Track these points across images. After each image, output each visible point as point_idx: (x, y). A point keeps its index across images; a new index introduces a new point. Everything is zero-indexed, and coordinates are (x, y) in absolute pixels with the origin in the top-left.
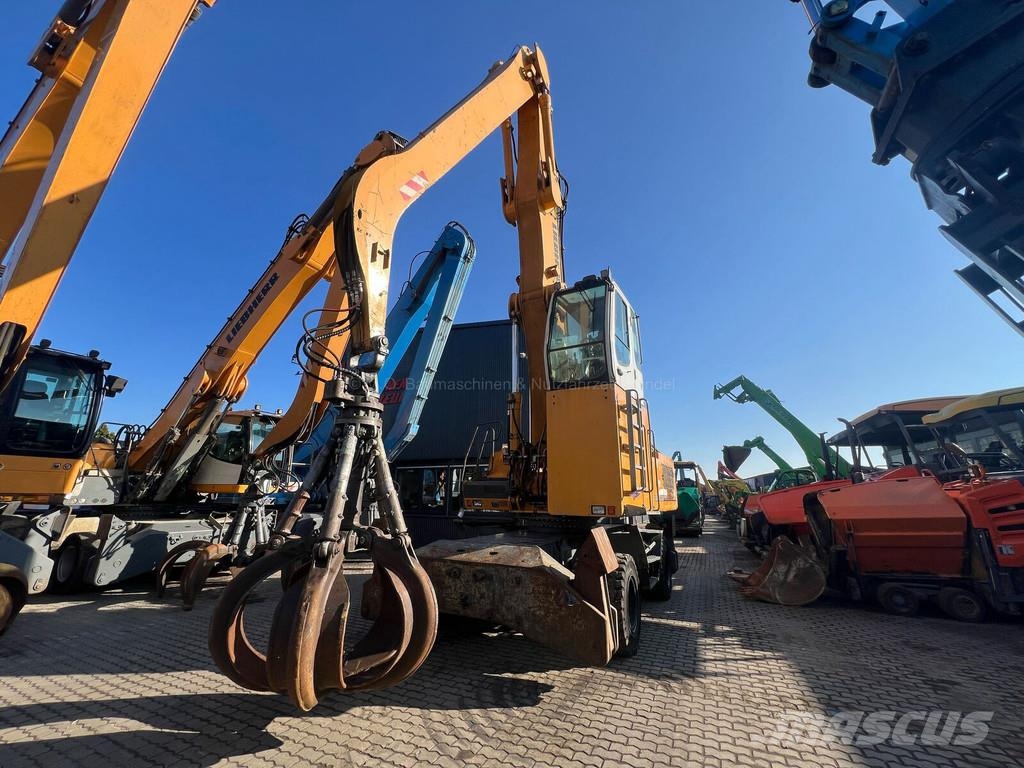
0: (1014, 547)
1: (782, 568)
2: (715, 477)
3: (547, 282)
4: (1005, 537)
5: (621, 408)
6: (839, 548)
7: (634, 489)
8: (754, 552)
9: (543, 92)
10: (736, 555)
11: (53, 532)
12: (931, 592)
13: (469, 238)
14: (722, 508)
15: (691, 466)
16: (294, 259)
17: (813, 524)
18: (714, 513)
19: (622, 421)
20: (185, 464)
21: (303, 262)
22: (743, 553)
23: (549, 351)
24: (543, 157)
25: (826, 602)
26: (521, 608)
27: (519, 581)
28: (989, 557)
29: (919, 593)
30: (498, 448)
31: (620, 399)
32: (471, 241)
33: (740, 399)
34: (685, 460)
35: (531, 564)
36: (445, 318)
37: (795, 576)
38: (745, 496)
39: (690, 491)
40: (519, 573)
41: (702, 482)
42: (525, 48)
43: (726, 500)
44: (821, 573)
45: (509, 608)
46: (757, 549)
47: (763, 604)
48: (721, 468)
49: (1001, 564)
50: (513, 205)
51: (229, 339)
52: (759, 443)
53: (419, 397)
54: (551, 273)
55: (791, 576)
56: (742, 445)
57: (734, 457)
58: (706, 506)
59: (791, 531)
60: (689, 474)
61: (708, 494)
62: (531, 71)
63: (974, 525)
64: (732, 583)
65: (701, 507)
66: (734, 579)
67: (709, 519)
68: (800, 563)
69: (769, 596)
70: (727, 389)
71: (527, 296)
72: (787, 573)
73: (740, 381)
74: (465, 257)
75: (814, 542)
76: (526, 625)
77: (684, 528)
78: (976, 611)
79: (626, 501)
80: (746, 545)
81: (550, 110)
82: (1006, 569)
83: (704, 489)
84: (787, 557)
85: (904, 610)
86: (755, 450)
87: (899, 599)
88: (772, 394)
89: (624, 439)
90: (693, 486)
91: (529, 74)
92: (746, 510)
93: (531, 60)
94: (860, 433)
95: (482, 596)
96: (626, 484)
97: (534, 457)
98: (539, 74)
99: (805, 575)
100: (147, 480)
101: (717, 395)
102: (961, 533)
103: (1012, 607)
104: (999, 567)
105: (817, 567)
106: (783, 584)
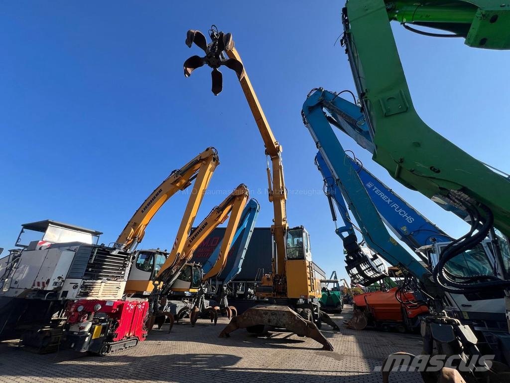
0: (412, 312)
1: (356, 318)
3: (283, 223)
4: (409, 309)
5: (308, 267)
6: (370, 312)
7: (312, 290)
12: (395, 326)
16: (215, 220)
19: (308, 270)
20: (173, 282)
21: (217, 220)
23: (287, 248)
24: (281, 185)
25: (366, 329)
27: (284, 314)
28: (406, 315)
29: (392, 326)
30: (264, 275)
31: (308, 265)
32: (259, 206)
35: (287, 310)
36: (251, 231)
39: (336, 293)
44: (366, 320)
45: (281, 322)
49: (409, 317)
50: (272, 197)
51: (191, 241)
53: (242, 258)
54: (284, 221)
55: (358, 321)
65: (342, 300)
66: (344, 323)
67: (346, 306)
68: (360, 317)
69: (353, 327)
71: (277, 227)
74: (258, 211)
76: (286, 326)
77: (334, 309)
78: (404, 330)
79: (310, 294)
82: (411, 318)
84: (357, 315)
87: (386, 327)
89: (308, 275)
95: (274, 319)
96: (309, 289)
99: (362, 320)
102: (399, 308)
103: (412, 329)
104: (408, 318)
105: (365, 318)
106: (356, 323)
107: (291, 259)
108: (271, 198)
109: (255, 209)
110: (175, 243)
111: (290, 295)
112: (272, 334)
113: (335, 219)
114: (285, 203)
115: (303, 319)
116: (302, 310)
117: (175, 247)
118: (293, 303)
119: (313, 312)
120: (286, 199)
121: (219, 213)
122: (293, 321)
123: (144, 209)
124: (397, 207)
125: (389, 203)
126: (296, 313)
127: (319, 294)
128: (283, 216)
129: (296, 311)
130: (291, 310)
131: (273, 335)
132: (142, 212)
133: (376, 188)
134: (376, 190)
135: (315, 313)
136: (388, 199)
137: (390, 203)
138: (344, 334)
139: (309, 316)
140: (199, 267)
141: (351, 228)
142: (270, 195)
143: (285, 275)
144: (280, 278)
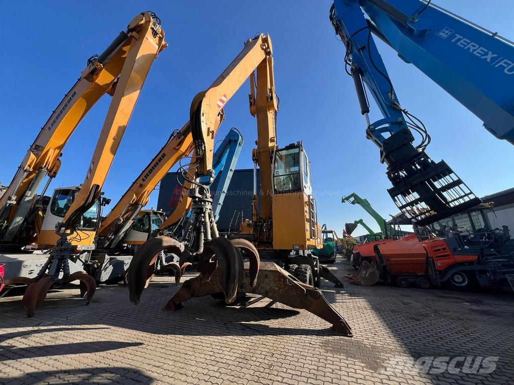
0: (441, 263)
1: (364, 272)
2: (341, 237)
3: (270, 144)
4: (438, 260)
5: (306, 202)
6: (384, 264)
8: (356, 268)
9: (269, 56)
10: (349, 270)
11: (85, 261)
12: (415, 280)
13: (241, 135)
14: (344, 251)
15: (331, 232)
16: (175, 149)
17: (377, 256)
18: (341, 253)
19: (306, 208)
20: (123, 232)
21: (178, 149)
22: (352, 269)
23: (274, 177)
24: (269, 86)
25: (378, 284)
26: (268, 288)
27: (266, 276)
28: (433, 267)
29: (411, 280)
30: (244, 221)
31: (306, 199)
32: (242, 137)
33: (353, 203)
34: (328, 229)
35: (272, 269)
36: (231, 170)
37: (369, 275)
38: (354, 245)
39: (331, 243)
40: (267, 273)
41: (336, 238)
42: (262, 34)
43: (346, 247)
44: (378, 273)
46: (357, 267)
47: (357, 286)
48: (344, 233)
51: (143, 180)
52: (361, 222)
53: (220, 204)
54: (272, 141)
55: (367, 275)
56: (353, 223)
57: (350, 228)
58: (337, 250)
59: (368, 259)
60: (330, 235)
61: (338, 245)
62: (265, 46)
63: (429, 256)
64: (347, 279)
65: (335, 250)
66: (347, 277)
67: (338, 256)
68: (370, 270)
69: (359, 283)
70: (347, 199)
71: (261, 150)
72: (366, 274)
73: (353, 195)
74: (239, 144)
75: (377, 263)
77: (327, 260)
78: (428, 285)
79: (308, 243)
80: (353, 266)
81: (273, 64)
82: (437, 271)
83: (337, 242)
84: (366, 268)
85: (405, 286)
86: (359, 225)
87: (404, 282)
88: (367, 201)
89: (307, 216)
90: (332, 241)
91: (264, 47)
92: (353, 251)
93: (265, 41)
94: (398, 220)
96: (308, 236)
97: (265, 224)
98: (268, 47)
99: (372, 274)
100: (108, 239)
101: (343, 201)
102: (425, 258)
103: (439, 284)
104: (436, 270)
105: (376, 271)
106: (364, 278)
107: (280, 193)
108: (254, 108)
109: (236, 141)
110: (90, 170)
111: (277, 245)
112: (250, 298)
113: (365, 110)
114: (276, 115)
115: (298, 283)
116: (296, 266)
117: (89, 175)
118: (282, 257)
119: (313, 267)
120: (276, 109)
121: (179, 138)
122: (283, 286)
123: (52, 125)
124: (509, 65)
125: (489, 60)
126: (286, 273)
127: (320, 244)
128: (271, 134)
129: (287, 269)
130: (278, 268)
131: (252, 300)
132: (50, 129)
133: (458, 36)
134: (460, 39)
135: (316, 269)
136: (486, 54)
137: (493, 59)
138: (352, 294)
139: (308, 276)
140: (161, 214)
141: (400, 119)
142: (251, 104)
143: (271, 218)
144: (265, 222)
